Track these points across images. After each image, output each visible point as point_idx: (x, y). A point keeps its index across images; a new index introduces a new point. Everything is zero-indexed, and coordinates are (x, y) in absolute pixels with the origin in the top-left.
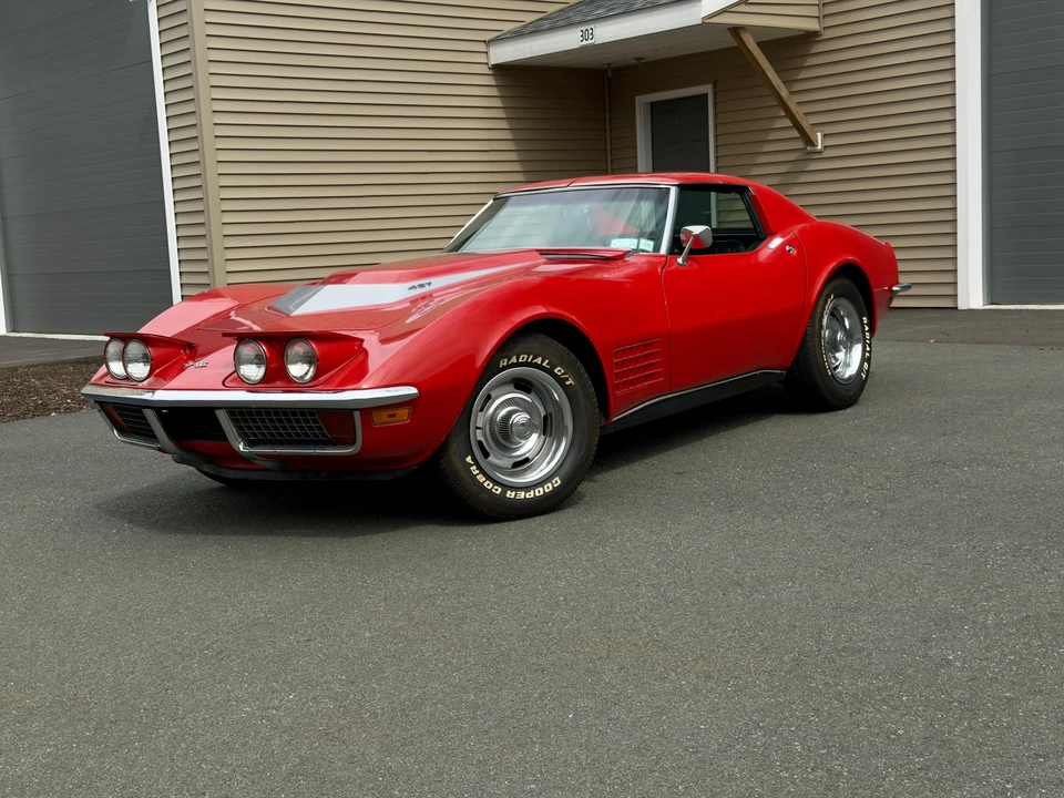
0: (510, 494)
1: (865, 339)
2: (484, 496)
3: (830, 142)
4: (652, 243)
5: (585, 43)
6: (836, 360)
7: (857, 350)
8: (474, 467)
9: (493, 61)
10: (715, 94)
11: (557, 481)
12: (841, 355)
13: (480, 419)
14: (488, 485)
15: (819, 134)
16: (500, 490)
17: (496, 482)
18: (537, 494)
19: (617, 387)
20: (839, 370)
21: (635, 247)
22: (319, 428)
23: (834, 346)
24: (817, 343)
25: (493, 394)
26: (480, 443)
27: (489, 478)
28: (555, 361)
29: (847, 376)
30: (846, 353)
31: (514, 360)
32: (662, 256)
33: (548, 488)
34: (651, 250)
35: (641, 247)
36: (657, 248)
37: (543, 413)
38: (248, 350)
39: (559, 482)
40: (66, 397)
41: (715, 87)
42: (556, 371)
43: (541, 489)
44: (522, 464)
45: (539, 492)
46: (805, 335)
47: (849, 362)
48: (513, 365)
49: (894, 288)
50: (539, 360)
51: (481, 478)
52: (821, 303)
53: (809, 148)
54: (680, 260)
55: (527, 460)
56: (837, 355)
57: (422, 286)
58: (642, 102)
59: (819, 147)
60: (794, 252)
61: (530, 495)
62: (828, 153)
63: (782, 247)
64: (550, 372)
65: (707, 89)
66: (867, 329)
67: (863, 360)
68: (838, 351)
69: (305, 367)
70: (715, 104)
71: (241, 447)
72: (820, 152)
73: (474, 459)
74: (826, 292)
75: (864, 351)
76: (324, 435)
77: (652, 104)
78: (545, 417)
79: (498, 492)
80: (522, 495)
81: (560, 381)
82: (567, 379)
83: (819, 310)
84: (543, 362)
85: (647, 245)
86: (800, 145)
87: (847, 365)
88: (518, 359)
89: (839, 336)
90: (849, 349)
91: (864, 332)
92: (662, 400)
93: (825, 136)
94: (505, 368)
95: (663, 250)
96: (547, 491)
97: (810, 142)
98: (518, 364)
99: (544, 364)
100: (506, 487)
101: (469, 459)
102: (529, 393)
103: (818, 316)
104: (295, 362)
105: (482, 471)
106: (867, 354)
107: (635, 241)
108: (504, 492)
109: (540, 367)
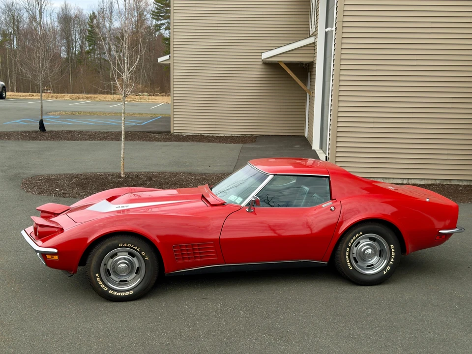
0: (110, 292)
2: (100, 289)
4: (241, 200)
8: (99, 278)
11: (132, 292)
14: (103, 286)
16: (107, 289)
17: (106, 286)
18: (121, 295)
25: (118, 254)
27: (104, 283)
28: (143, 250)
31: (126, 245)
32: (241, 207)
33: (127, 293)
35: (237, 201)
37: (137, 266)
42: (142, 253)
44: (124, 282)
45: (123, 294)
48: (125, 247)
50: (136, 248)
51: (100, 283)
54: (247, 209)
61: (119, 294)
64: (140, 253)
73: (100, 275)
79: (105, 290)
80: (115, 293)
81: (144, 258)
82: (146, 257)
84: (137, 248)
85: (239, 200)
88: (127, 245)
94: (121, 247)
95: (244, 204)
96: (126, 295)
98: (127, 247)
99: (138, 250)
100: (110, 288)
101: (97, 275)
105: (102, 280)
108: (108, 291)
109: (136, 250)
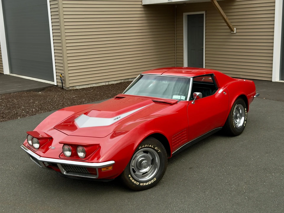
0: (141, 184)
1: (245, 114)
2: (134, 185)
3: (238, 31)
4: (185, 97)
5: (169, 1)
6: (236, 121)
7: (243, 118)
8: (131, 178)
9: (143, 4)
10: (206, 14)
11: (155, 179)
12: (238, 120)
13: (133, 163)
14: (135, 182)
15: (235, 28)
16: (138, 183)
17: (137, 181)
18: (149, 184)
19: (174, 146)
20: (237, 124)
21: (179, 98)
22: (86, 171)
23: (236, 118)
24: (231, 119)
25: (137, 155)
26: (133, 169)
27: (135, 180)
28: (155, 146)
29: (239, 126)
30: (239, 120)
31: (143, 146)
32: (187, 102)
33: (152, 181)
34: (184, 99)
35: (182, 98)
36: (186, 99)
37: (151, 159)
38: (66, 147)
39: (156, 179)
40: (23, 110)
41: (206, 12)
42: (155, 148)
43: (150, 182)
44: (145, 174)
45: (150, 183)
46: (228, 117)
47: (240, 122)
48: (143, 148)
49: (254, 97)
50: (150, 146)
51: (133, 181)
52: (233, 107)
53: (232, 32)
54: (192, 102)
55: (147, 172)
56: (237, 120)
57: (117, 118)
58: (185, 15)
59: (235, 32)
60: (226, 94)
61: (147, 184)
62: (237, 34)
63: (223, 92)
64: (154, 149)
65: (204, 12)
66: (246, 111)
67: (245, 120)
68: (237, 119)
69: (83, 153)
70: (206, 17)
71: (65, 173)
72: (235, 33)
73: (131, 175)
74: (235, 104)
75: (245, 118)
76: (88, 172)
77: (188, 15)
78: (152, 160)
79: (138, 184)
80: (145, 184)
81: (156, 151)
82: (159, 150)
83: (232, 109)
84: (151, 146)
85: (183, 98)
86: (229, 31)
87: (239, 123)
88: (144, 146)
89: (238, 115)
90: (240, 118)
91: (245, 112)
92: (186, 145)
93: (236, 29)
94: (140, 149)
95: (188, 100)
96: (152, 182)
97: (233, 31)
99: (152, 147)
100: (140, 182)
101: (130, 176)
102: (147, 154)
103: (232, 112)
104: (79, 152)
105: (133, 178)
106: (246, 119)
107: (180, 96)
108: (140, 184)
109: (151, 148)
